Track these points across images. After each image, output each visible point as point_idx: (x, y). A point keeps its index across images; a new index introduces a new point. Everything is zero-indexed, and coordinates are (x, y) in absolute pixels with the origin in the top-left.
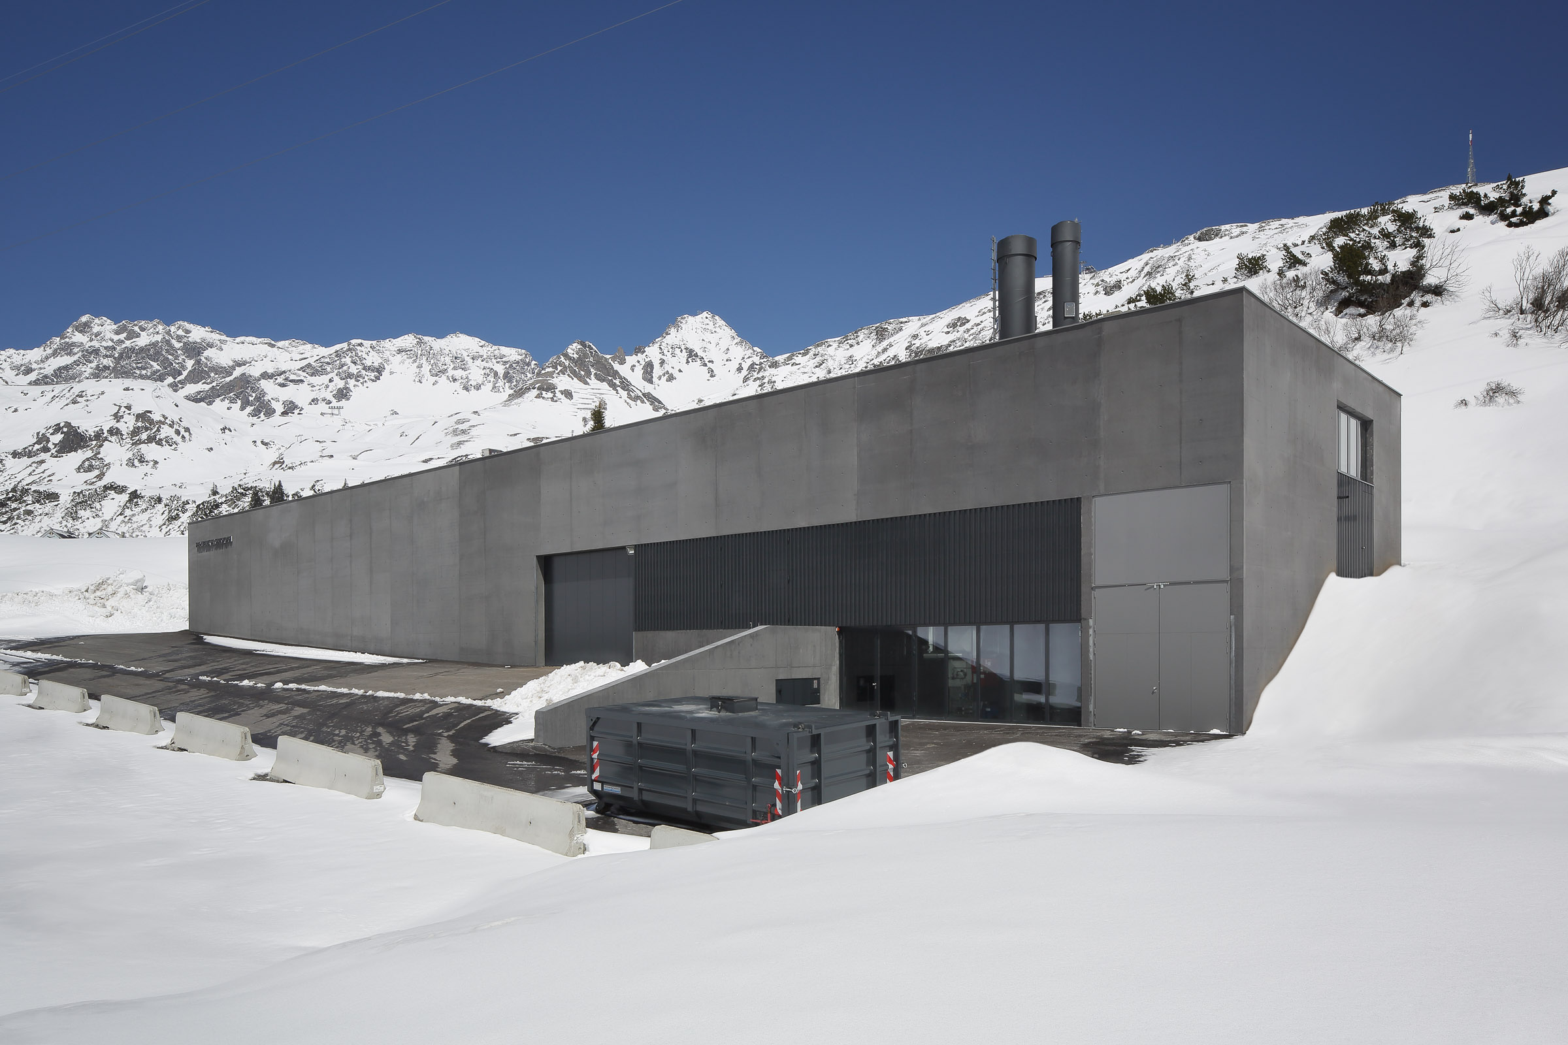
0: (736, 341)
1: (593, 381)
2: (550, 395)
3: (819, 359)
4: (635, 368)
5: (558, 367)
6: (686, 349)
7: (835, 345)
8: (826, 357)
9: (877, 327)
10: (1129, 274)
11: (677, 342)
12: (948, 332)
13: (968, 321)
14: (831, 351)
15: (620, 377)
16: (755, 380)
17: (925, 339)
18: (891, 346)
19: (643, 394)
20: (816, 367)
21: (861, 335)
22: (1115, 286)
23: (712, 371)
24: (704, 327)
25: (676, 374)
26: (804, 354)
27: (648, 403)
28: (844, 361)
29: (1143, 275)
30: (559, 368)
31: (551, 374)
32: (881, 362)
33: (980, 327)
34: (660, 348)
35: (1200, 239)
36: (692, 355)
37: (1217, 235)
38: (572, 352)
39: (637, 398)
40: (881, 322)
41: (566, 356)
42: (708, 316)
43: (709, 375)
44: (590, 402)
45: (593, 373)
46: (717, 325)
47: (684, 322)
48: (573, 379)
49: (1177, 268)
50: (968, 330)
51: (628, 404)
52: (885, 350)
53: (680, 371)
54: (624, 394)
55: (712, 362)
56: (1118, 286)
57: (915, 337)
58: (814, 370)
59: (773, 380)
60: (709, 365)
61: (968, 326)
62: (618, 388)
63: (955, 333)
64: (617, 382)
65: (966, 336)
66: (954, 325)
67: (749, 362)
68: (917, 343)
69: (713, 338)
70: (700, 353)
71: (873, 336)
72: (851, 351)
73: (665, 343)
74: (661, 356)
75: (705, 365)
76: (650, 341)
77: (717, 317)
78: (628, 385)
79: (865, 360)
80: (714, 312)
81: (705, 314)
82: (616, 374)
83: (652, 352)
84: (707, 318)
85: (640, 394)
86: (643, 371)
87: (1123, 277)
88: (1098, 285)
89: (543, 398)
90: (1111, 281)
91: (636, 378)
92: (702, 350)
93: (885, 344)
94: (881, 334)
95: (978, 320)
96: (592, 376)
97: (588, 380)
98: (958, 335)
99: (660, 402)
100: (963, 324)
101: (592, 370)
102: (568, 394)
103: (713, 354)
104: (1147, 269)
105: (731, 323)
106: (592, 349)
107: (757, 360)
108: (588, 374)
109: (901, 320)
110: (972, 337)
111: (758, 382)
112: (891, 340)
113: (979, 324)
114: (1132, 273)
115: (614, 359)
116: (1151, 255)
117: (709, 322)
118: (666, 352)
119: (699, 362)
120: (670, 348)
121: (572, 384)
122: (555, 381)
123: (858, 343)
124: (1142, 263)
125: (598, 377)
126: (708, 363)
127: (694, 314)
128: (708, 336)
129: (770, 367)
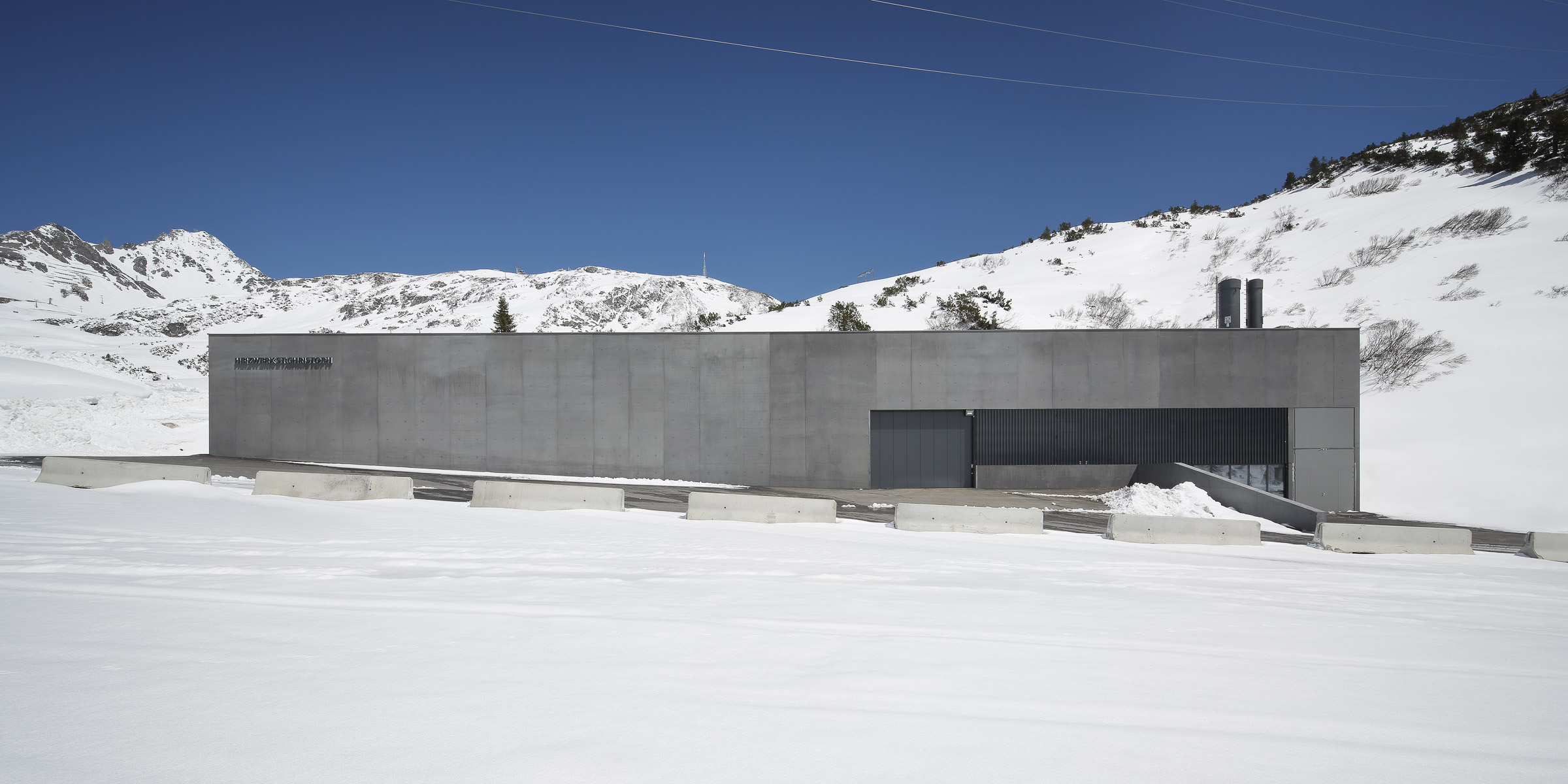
0: (234, 259)
1: (73, 262)
2: (15, 263)
3: (326, 287)
4: (125, 260)
5: (27, 241)
6: (183, 255)
7: (341, 280)
8: (333, 286)
9: (375, 275)
10: (549, 280)
11: (172, 247)
12: (432, 289)
13: (446, 285)
14: (337, 283)
15: (108, 264)
16: (269, 291)
17: (415, 290)
18: (388, 289)
19: (135, 282)
20: (325, 291)
21: (363, 278)
22: (541, 285)
23: (211, 277)
24: (201, 242)
25: (171, 271)
26: (313, 281)
27: (141, 290)
28: (348, 292)
29: (557, 282)
30: (28, 243)
31: (17, 246)
32: (381, 298)
33: (453, 290)
34: (154, 249)
35: (587, 271)
36: (188, 260)
37: (596, 271)
38: (46, 232)
39: (127, 284)
40: (378, 272)
41: (38, 234)
42: (204, 234)
43: (208, 279)
44: (71, 278)
45: (73, 255)
46: (215, 244)
47: (179, 234)
48: (47, 255)
49: (577, 283)
50: (446, 291)
51: (118, 286)
52: (383, 291)
53: (176, 271)
54: (114, 279)
55: (211, 270)
56: (543, 285)
57: (407, 287)
58: (323, 294)
59: (287, 293)
60: (208, 272)
61: (445, 288)
62: (105, 272)
63: (436, 290)
64: (105, 267)
65: (445, 294)
66: (436, 286)
67: (248, 277)
68: (409, 291)
69: (212, 253)
70: (198, 261)
71: (373, 280)
72: (354, 287)
73: (159, 246)
74: (155, 255)
75: (204, 271)
76: (144, 241)
77: (214, 238)
78: (117, 272)
79: (367, 294)
80: (212, 233)
81: (202, 233)
82: (103, 260)
83: (145, 250)
84: (204, 236)
85: (132, 281)
86: (134, 264)
87: (546, 281)
88: (531, 282)
89: (6, 264)
90: (540, 282)
91: (128, 268)
92: (200, 259)
93: (383, 287)
94: (379, 281)
95: (452, 286)
96: (72, 257)
97: (67, 259)
98: (439, 292)
99: (155, 291)
100: (441, 286)
101: (72, 252)
102: (41, 267)
103: (209, 263)
104: (559, 280)
105: (228, 244)
106: (72, 234)
107: (256, 277)
108: (69, 255)
109: (394, 274)
110: (448, 295)
111: (272, 293)
112: (388, 285)
113: (453, 289)
114: (551, 280)
115: (99, 248)
116: (560, 273)
117: (206, 240)
118: (160, 253)
119: (197, 268)
120: (164, 251)
121: (49, 260)
122: (22, 252)
123: (360, 282)
124: (556, 276)
125: (77, 258)
126: (206, 271)
127: (191, 230)
128: (205, 250)
129: (283, 284)
